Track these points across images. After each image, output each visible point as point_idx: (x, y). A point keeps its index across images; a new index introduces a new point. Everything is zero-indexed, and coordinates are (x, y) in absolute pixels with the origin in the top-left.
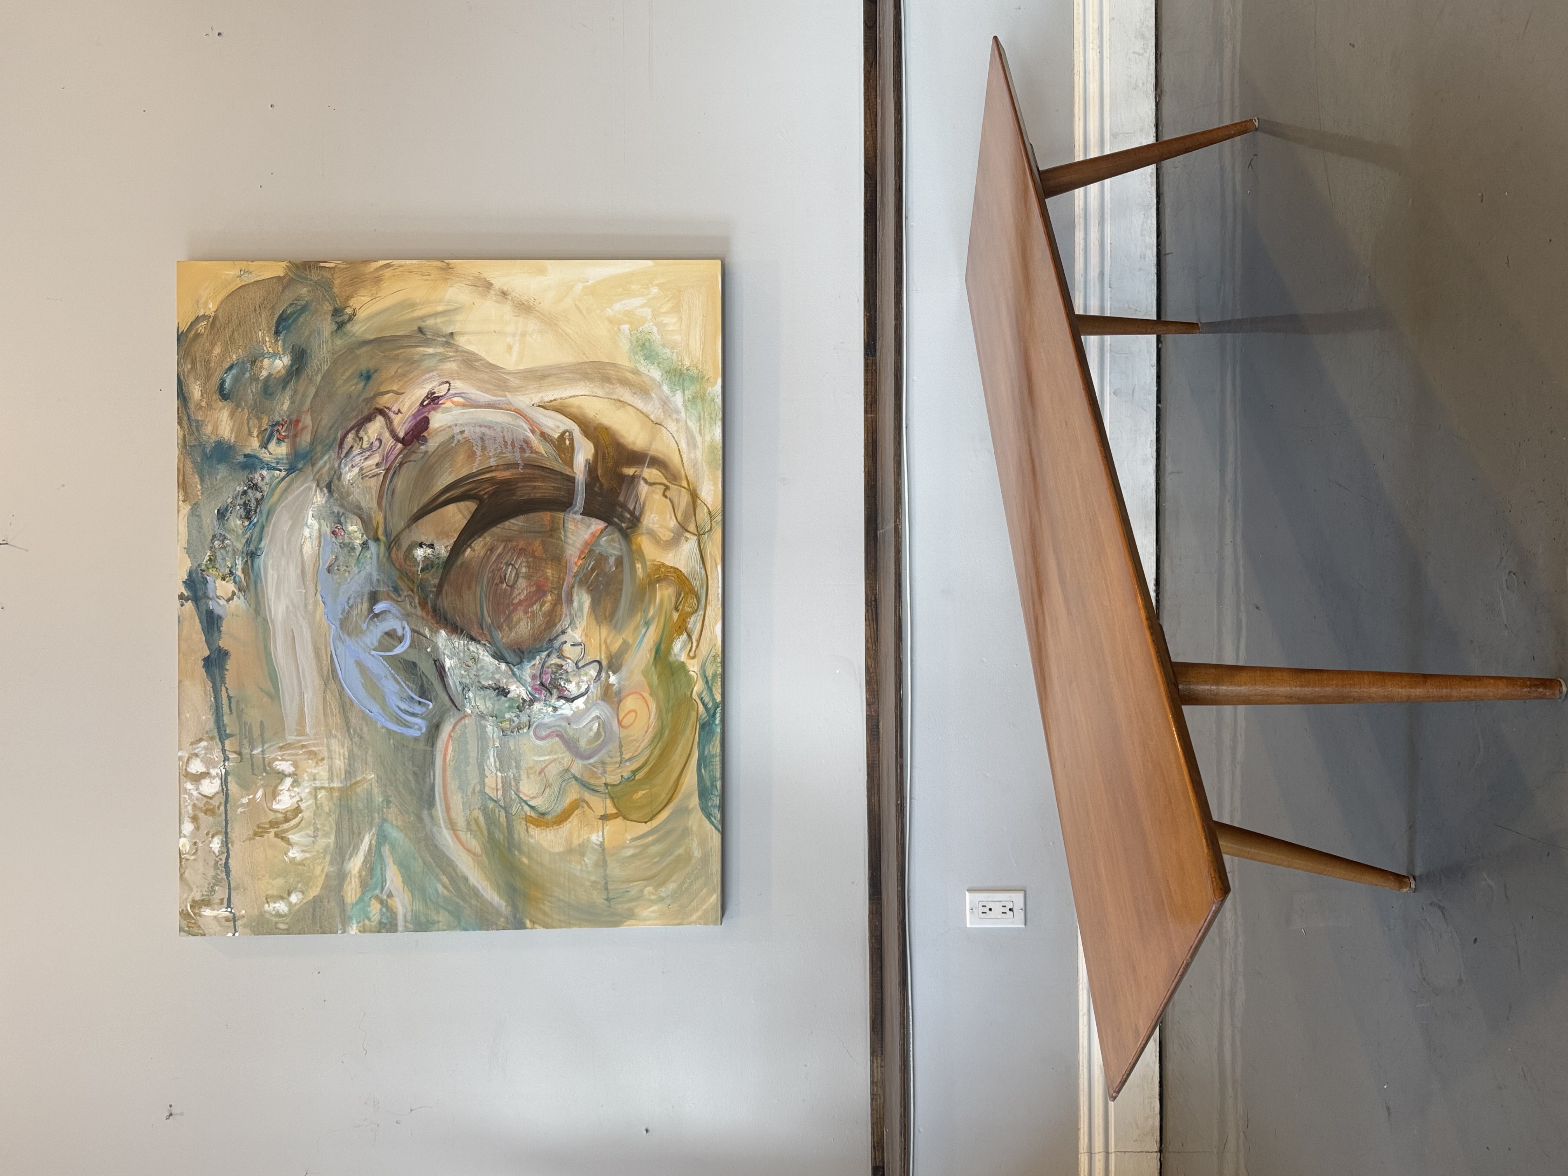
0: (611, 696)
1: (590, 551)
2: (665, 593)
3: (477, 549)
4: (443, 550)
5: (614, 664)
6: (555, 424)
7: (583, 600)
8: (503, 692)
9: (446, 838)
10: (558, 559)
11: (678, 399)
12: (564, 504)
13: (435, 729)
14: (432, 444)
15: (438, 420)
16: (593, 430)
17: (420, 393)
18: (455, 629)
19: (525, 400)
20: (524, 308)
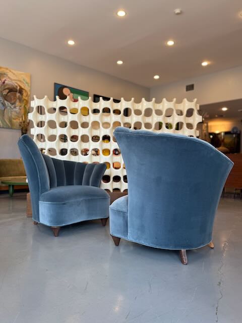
0: (20, 109)
1: (19, 96)
2: (25, 101)
3: (9, 94)
4: (6, 93)
5: (20, 106)
6: (16, 85)
7: (18, 100)
8: (11, 107)
9: (6, 120)
10: (16, 97)
11: (27, 85)
12: (16, 91)
13: (5, 109)
14: (5, 84)
15: (6, 82)
16: (19, 86)
17: (4, 79)
18: (7, 101)
19: (14, 82)
20: (14, 74)
